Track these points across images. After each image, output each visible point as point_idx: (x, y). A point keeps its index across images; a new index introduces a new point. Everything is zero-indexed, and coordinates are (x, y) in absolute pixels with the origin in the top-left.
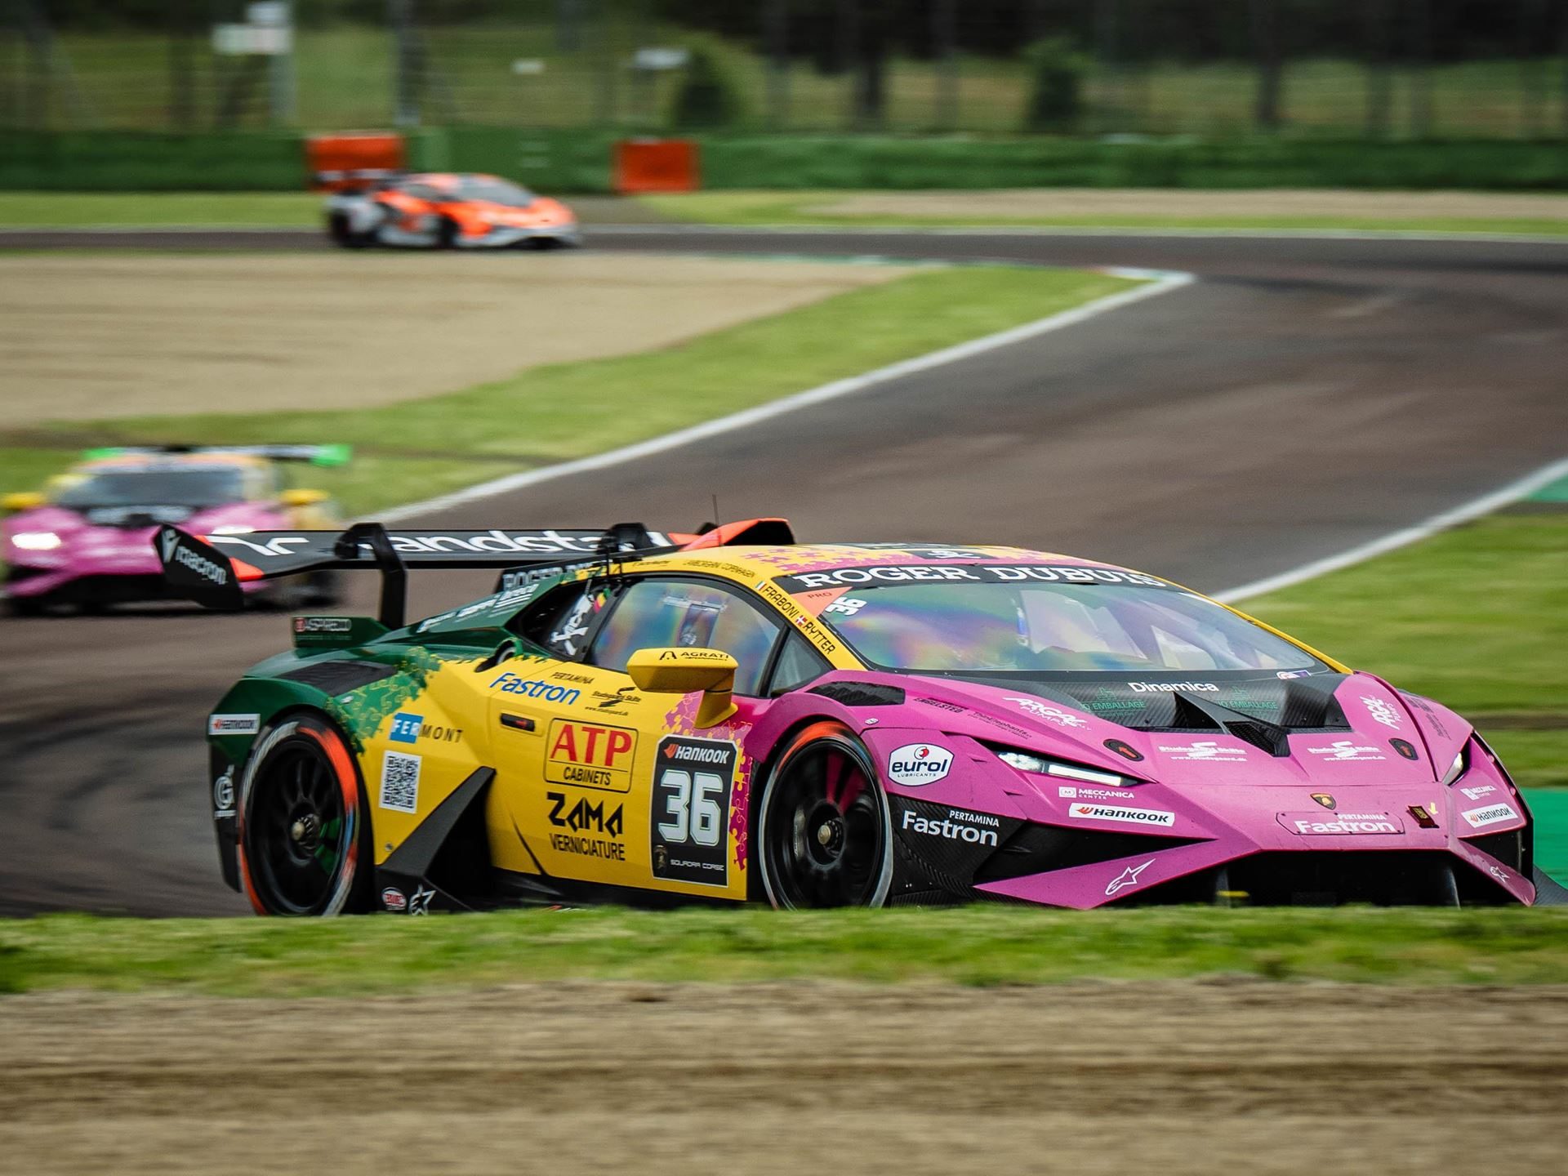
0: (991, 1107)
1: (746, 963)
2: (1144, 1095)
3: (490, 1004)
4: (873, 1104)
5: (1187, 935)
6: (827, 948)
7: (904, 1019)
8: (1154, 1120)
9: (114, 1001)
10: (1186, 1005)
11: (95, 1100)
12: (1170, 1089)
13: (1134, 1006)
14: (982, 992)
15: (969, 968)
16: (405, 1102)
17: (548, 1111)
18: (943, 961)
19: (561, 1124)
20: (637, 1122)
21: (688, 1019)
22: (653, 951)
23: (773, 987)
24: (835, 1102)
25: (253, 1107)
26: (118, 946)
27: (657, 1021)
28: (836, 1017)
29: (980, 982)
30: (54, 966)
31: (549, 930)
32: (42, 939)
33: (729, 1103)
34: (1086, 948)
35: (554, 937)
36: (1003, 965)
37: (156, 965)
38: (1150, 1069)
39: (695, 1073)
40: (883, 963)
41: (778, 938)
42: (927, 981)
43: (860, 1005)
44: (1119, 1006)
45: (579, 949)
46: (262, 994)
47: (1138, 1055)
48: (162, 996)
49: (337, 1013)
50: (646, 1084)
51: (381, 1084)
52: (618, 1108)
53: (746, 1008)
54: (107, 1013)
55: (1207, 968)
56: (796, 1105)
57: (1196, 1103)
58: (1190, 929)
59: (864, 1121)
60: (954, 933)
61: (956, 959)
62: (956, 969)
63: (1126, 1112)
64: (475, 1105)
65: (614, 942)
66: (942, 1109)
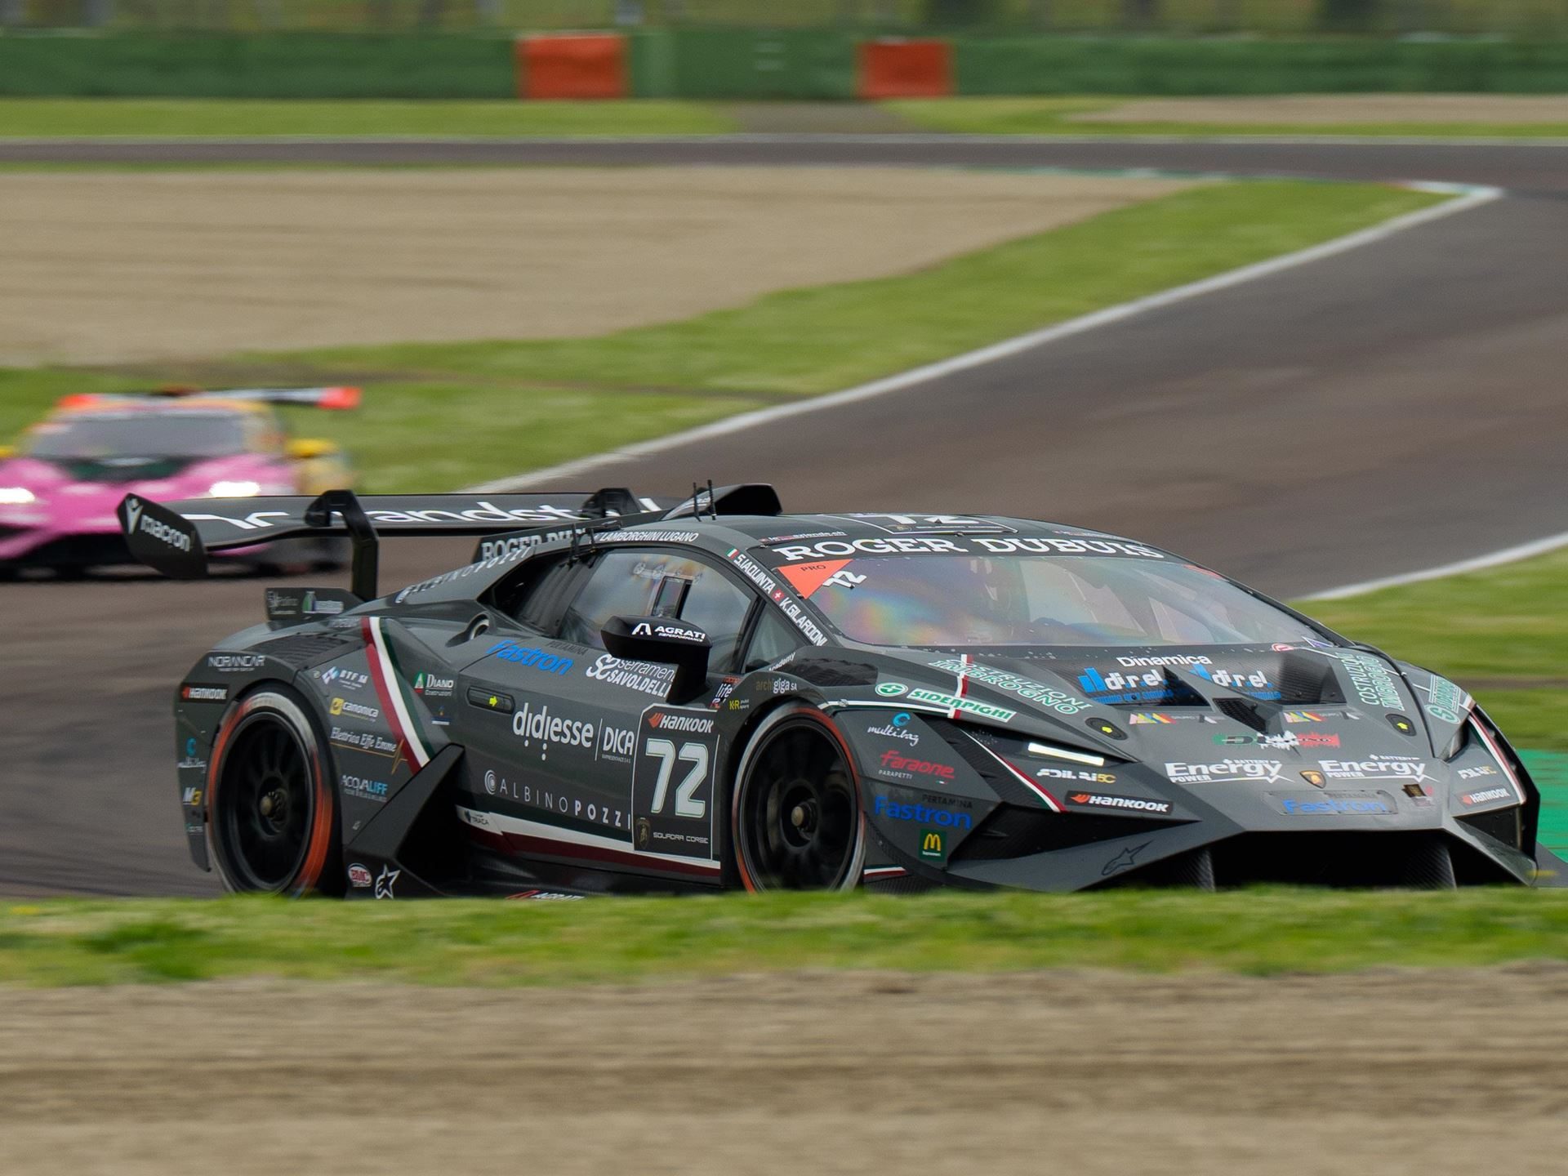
0: (1272, 1108)
1: (1003, 951)
2: (1444, 1094)
3: (722, 995)
4: (1143, 1104)
5: (1492, 919)
6: (1092, 933)
7: (1177, 1011)
8: (1454, 1121)
9: (306, 990)
10: (1492, 996)
11: (286, 1097)
12: (1471, 1087)
13: (1433, 997)
14: (1262, 982)
15: (1248, 956)
16: (626, 1102)
17: (784, 1112)
18: (1221, 949)
19: (796, 1127)
20: (883, 1125)
21: (937, 1012)
22: (900, 938)
23: (1031, 977)
24: (1101, 1102)
25: (458, 1106)
26: (309, 929)
27: (904, 1014)
28: (1104, 1009)
29: (1262, 971)
30: (241, 951)
31: (785, 915)
32: (228, 921)
33: (984, 1104)
34: (1380, 933)
35: (791, 922)
36: (1287, 952)
37: (351, 951)
38: (1450, 1065)
39: (945, 1071)
40: (1154, 951)
41: (1039, 923)
42: (1202, 970)
43: (1130, 997)
44: (1417, 996)
45: (819, 936)
46: (470, 983)
47: (1436, 1051)
48: (357, 985)
49: (550, 1004)
50: (892, 1083)
51: (601, 1081)
52: (860, 1109)
53: (1002, 1000)
54: (298, 1003)
55: (1513, 955)
56: (1059, 1106)
57: (1500, 1102)
58: (1496, 912)
59: (1131, 1124)
60: (1234, 918)
61: (1236, 946)
62: (1238, 957)
63: (1424, 1113)
64: (704, 1105)
65: (857, 928)
66: (1219, 1110)
